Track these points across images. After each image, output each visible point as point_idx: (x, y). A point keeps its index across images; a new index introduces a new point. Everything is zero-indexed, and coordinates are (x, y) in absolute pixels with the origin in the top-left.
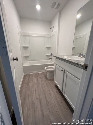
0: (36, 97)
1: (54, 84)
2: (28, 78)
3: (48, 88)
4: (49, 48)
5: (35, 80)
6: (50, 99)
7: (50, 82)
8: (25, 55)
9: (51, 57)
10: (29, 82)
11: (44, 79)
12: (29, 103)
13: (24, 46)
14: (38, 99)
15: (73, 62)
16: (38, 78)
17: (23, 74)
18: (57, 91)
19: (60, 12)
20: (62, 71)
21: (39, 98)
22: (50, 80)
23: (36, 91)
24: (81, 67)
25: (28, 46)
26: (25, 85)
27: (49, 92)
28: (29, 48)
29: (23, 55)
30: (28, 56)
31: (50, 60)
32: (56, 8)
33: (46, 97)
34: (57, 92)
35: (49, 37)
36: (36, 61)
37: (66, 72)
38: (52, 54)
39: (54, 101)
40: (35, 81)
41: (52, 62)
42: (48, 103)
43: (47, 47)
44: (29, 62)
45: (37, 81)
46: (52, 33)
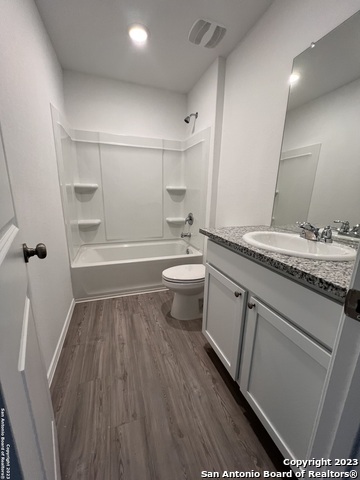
0: (127, 410)
1: (204, 344)
2: (92, 318)
3: (177, 362)
4: (178, 194)
5: (121, 327)
6: (187, 415)
7: (185, 333)
8: (82, 221)
9: (187, 229)
10: (97, 339)
11: (160, 323)
12: (95, 439)
13: (78, 184)
14: (134, 416)
15: (285, 267)
16: (134, 316)
17: (73, 303)
18: (216, 374)
19: (224, 61)
20: (237, 295)
21: (138, 412)
22: (186, 325)
23: (124, 378)
24: (322, 290)
25: (93, 185)
26: (76, 352)
27: (183, 382)
28: (97, 195)
29: (72, 222)
30: (94, 227)
31: (181, 243)
32: (209, 44)
33: (169, 409)
34: (214, 380)
35: (181, 153)
36: (126, 246)
37: (252, 300)
38: (191, 219)
39: (204, 425)
40: (124, 330)
41: (190, 248)
42: (181, 436)
43: (171, 192)
44: (97, 250)
45: (132, 330)
46: (191, 136)
